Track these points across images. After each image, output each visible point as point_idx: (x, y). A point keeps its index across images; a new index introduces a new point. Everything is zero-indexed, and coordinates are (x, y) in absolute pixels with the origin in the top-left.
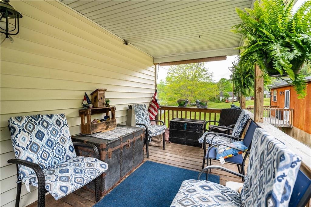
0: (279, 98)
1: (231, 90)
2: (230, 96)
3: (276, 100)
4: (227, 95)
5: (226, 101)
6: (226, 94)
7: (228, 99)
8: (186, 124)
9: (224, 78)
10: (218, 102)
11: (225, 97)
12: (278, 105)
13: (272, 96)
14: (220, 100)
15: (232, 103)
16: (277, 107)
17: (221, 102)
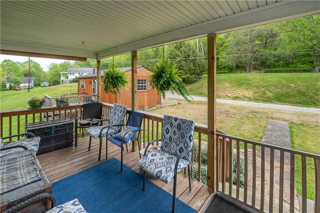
0: (87, 86)
1: (20, 74)
2: (23, 82)
3: (84, 87)
4: (18, 81)
5: (17, 88)
6: (17, 79)
7: (19, 86)
8: (54, 127)
9: (9, 60)
10: (4, 90)
11: (15, 83)
12: (86, 92)
13: (80, 84)
14: (6, 87)
15: (28, 90)
16: (85, 93)
17: (7, 90)
